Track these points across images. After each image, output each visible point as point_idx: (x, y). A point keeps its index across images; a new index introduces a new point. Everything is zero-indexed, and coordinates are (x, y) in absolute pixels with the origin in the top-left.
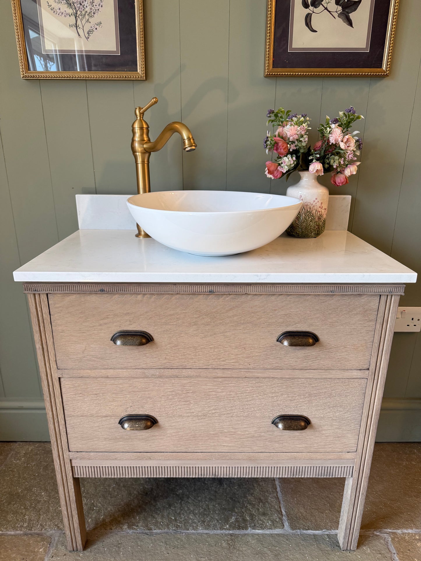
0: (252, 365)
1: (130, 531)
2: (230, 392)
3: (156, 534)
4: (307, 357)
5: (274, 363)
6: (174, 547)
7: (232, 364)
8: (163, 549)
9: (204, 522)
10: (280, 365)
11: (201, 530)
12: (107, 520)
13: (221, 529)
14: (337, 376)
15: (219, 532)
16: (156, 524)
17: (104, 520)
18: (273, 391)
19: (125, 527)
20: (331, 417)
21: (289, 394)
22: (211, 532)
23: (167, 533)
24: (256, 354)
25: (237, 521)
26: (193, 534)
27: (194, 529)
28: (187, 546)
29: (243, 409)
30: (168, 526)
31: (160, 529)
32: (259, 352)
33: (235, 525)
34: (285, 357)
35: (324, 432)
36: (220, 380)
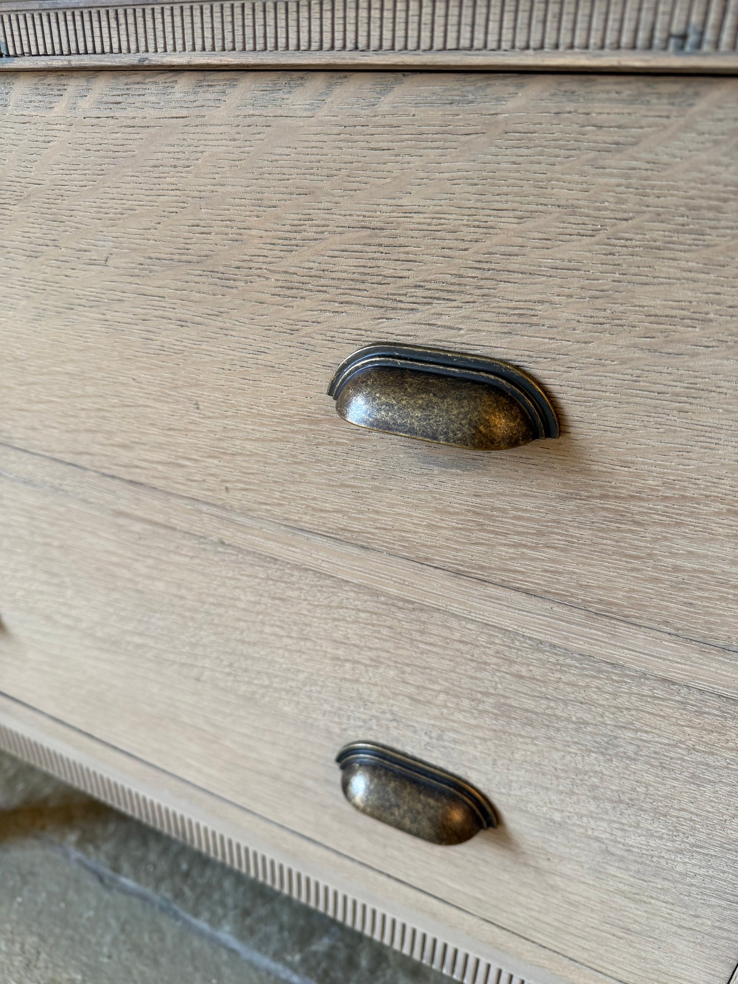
0: (239, 495)
1: (75, 854)
2: (179, 586)
3: (124, 890)
4: (490, 518)
5: (328, 506)
6: (136, 948)
7: (160, 468)
8: (108, 938)
9: (246, 913)
10: (356, 526)
11: (226, 934)
12: (53, 803)
13: (277, 956)
14: (660, 668)
15: (265, 962)
16: (138, 865)
17: (46, 800)
18: (338, 635)
19: (73, 837)
20: (597, 839)
21: (408, 669)
22: (247, 952)
23: (144, 898)
24: (249, 446)
25: (330, 955)
26: (201, 934)
27: (211, 922)
28: (163, 960)
29: (231, 665)
30: (159, 880)
31: (137, 879)
32: (258, 435)
33: (319, 964)
34: (377, 489)
35: (558, 881)
36: (138, 527)
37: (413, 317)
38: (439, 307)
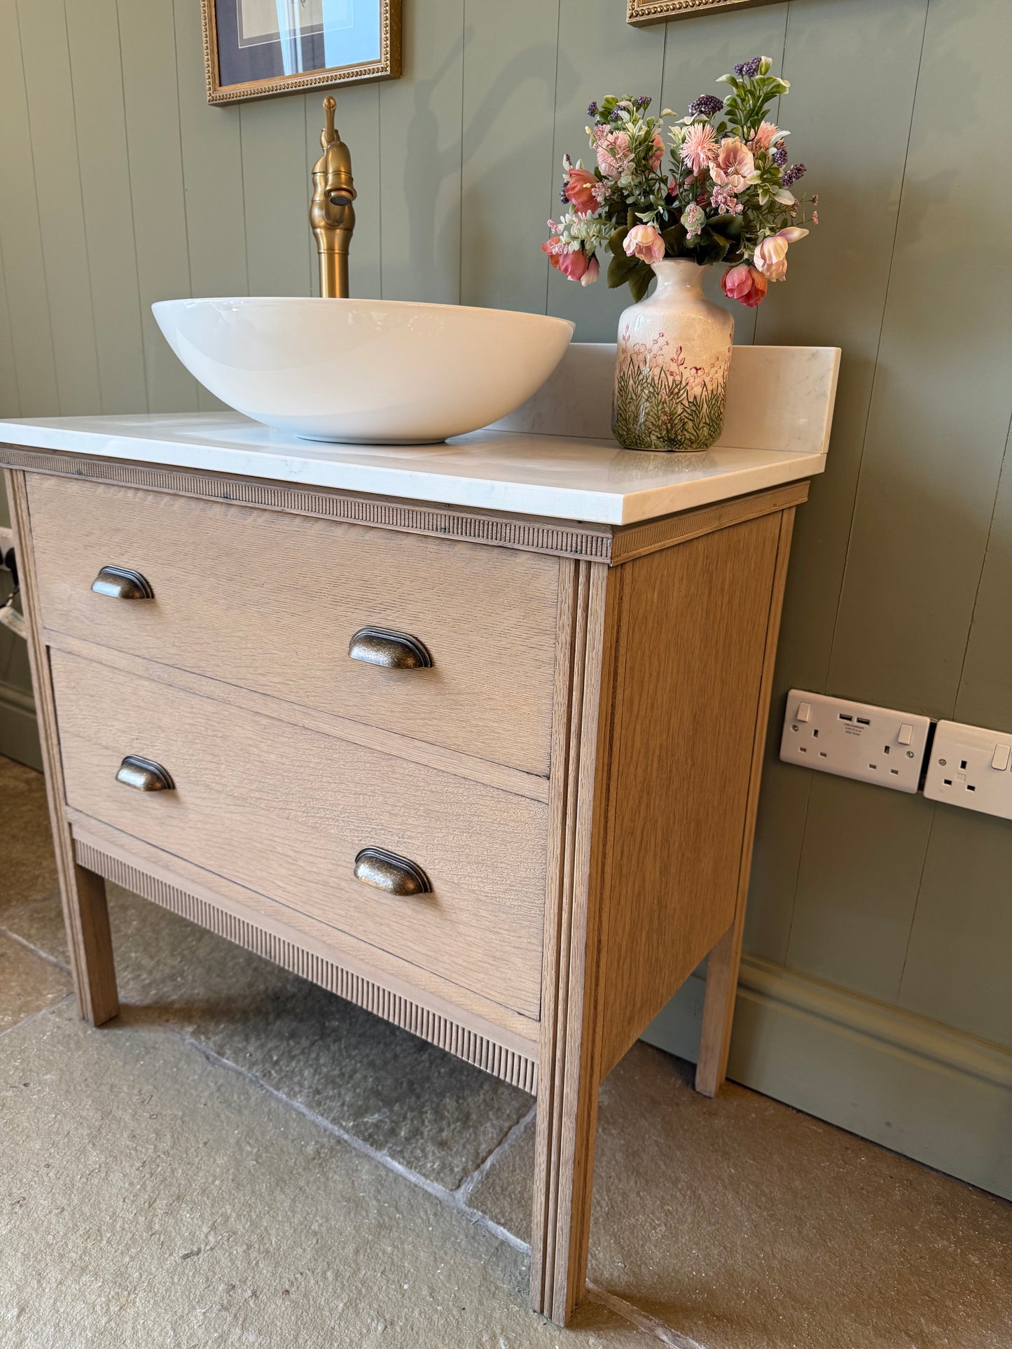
0: (313, 699)
1: (190, 1040)
2: (282, 756)
3: (224, 1067)
4: (412, 705)
5: (351, 703)
6: (227, 1103)
7: (278, 686)
8: (206, 1094)
9: (318, 1092)
10: (362, 713)
11: (299, 1103)
12: (176, 1006)
13: (335, 1121)
14: (479, 777)
15: (324, 1122)
16: (237, 1053)
17: (172, 1003)
18: (356, 779)
19: (190, 1029)
20: (474, 892)
21: (388, 795)
22: (311, 1115)
23: (239, 1074)
24: (318, 673)
25: (377, 1126)
26: (279, 1100)
27: (288, 1094)
28: (246, 1112)
29: (305, 806)
30: (253, 1064)
31: (236, 1061)
32: (322, 667)
33: (366, 1130)
34: (370, 693)
35: (462, 928)
36: (265, 721)
37: (381, 616)
38: (389, 612)
